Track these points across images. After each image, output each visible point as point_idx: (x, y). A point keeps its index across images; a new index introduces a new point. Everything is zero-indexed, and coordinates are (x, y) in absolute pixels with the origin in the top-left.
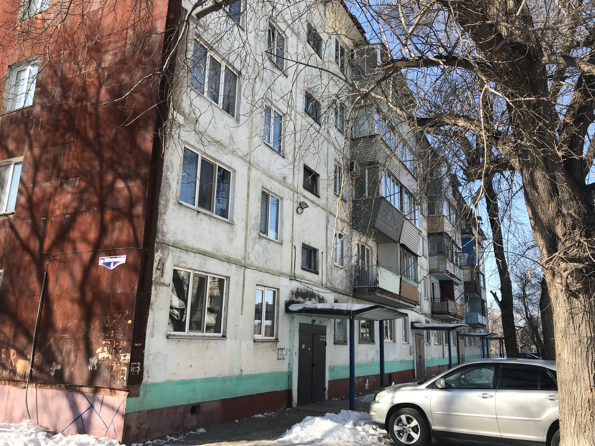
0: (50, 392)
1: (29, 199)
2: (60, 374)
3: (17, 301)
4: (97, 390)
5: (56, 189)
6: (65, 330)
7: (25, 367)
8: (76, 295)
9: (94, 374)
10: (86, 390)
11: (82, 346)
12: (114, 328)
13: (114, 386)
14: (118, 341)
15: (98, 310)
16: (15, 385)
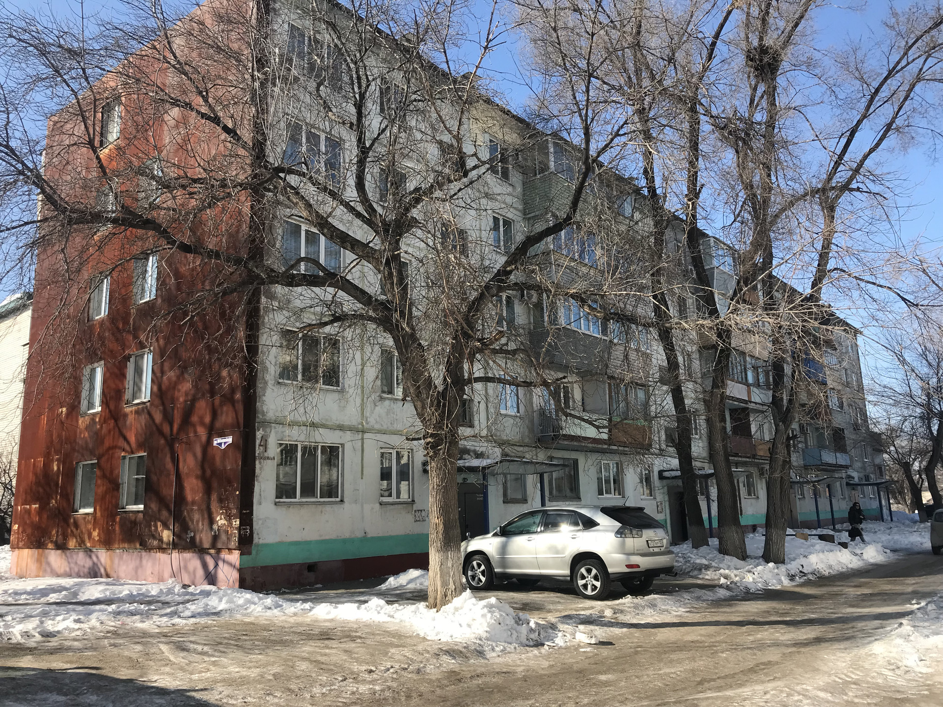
0: (188, 555)
1: (160, 388)
2: (193, 539)
3: (158, 480)
4: (219, 551)
5: (178, 377)
6: (193, 503)
7: (169, 536)
8: (199, 473)
9: (215, 538)
10: (212, 551)
11: (206, 516)
12: (227, 499)
13: (230, 547)
14: (230, 509)
15: (215, 484)
16: (163, 552)
